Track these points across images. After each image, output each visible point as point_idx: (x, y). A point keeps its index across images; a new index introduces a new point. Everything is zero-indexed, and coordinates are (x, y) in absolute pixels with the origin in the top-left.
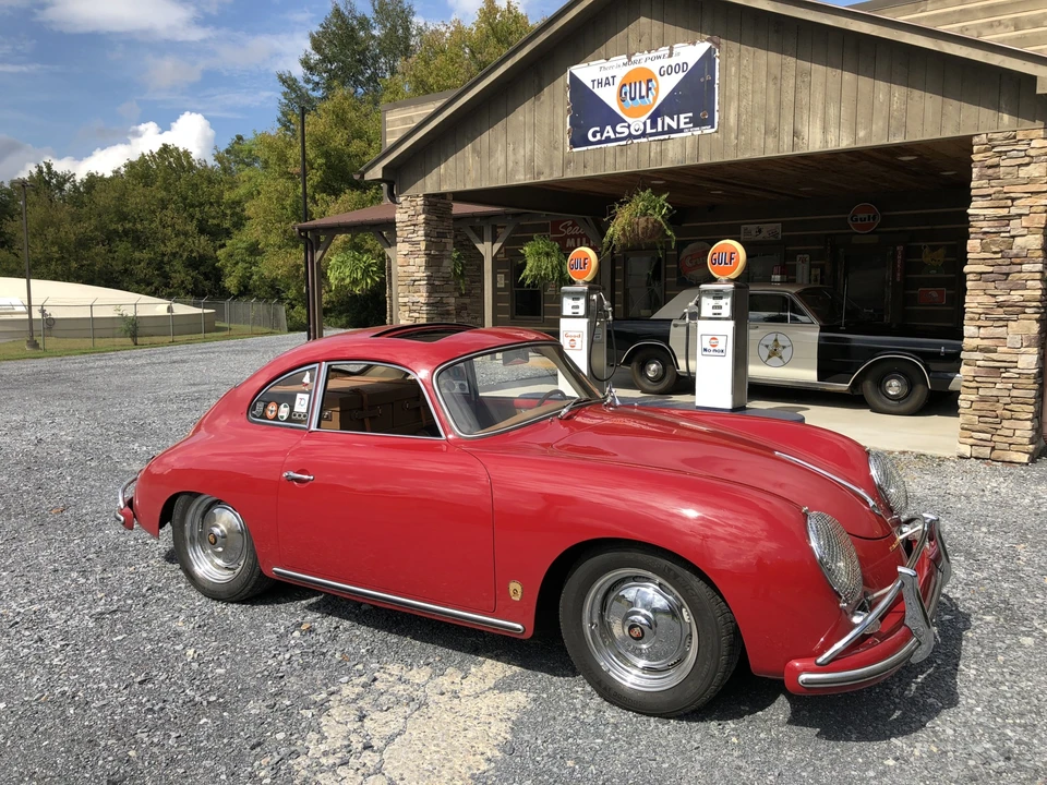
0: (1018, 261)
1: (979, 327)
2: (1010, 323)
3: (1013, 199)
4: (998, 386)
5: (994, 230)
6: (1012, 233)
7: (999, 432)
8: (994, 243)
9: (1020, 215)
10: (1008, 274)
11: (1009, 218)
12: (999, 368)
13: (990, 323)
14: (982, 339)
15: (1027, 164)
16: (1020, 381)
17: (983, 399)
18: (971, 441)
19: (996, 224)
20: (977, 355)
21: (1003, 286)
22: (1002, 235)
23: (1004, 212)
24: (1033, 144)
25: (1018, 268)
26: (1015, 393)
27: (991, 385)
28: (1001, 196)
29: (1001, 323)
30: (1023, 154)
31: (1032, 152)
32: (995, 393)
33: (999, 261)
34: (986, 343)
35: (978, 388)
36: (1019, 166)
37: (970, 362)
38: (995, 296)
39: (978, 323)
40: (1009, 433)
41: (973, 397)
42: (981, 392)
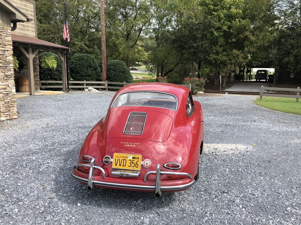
0: (9, 63)
1: (2, 82)
2: (9, 81)
3: (6, 45)
4: (9, 98)
5: (2, 54)
6: (7, 55)
7: (10, 111)
8: (3, 57)
9: (7, 50)
10: (7, 67)
11: (5, 51)
12: (8, 93)
13: (4, 81)
14: (3, 85)
15: (7, 36)
16: (13, 96)
17: (6, 103)
18: (5, 116)
19: (3, 52)
20: (3, 91)
21: (6, 70)
22: (4, 55)
23: (4, 49)
24: (8, 31)
25: (9, 65)
26: (12, 100)
27: (7, 99)
28: (3, 44)
29: (7, 81)
30: (6, 33)
31: (8, 33)
32: (8, 101)
33: (5, 63)
34: (4, 87)
35: (4, 100)
36: (6, 36)
37: (2, 93)
38: (5, 73)
39: (2, 81)
40: (12, 111)
41: (3, 103)
42: (5, 101)
